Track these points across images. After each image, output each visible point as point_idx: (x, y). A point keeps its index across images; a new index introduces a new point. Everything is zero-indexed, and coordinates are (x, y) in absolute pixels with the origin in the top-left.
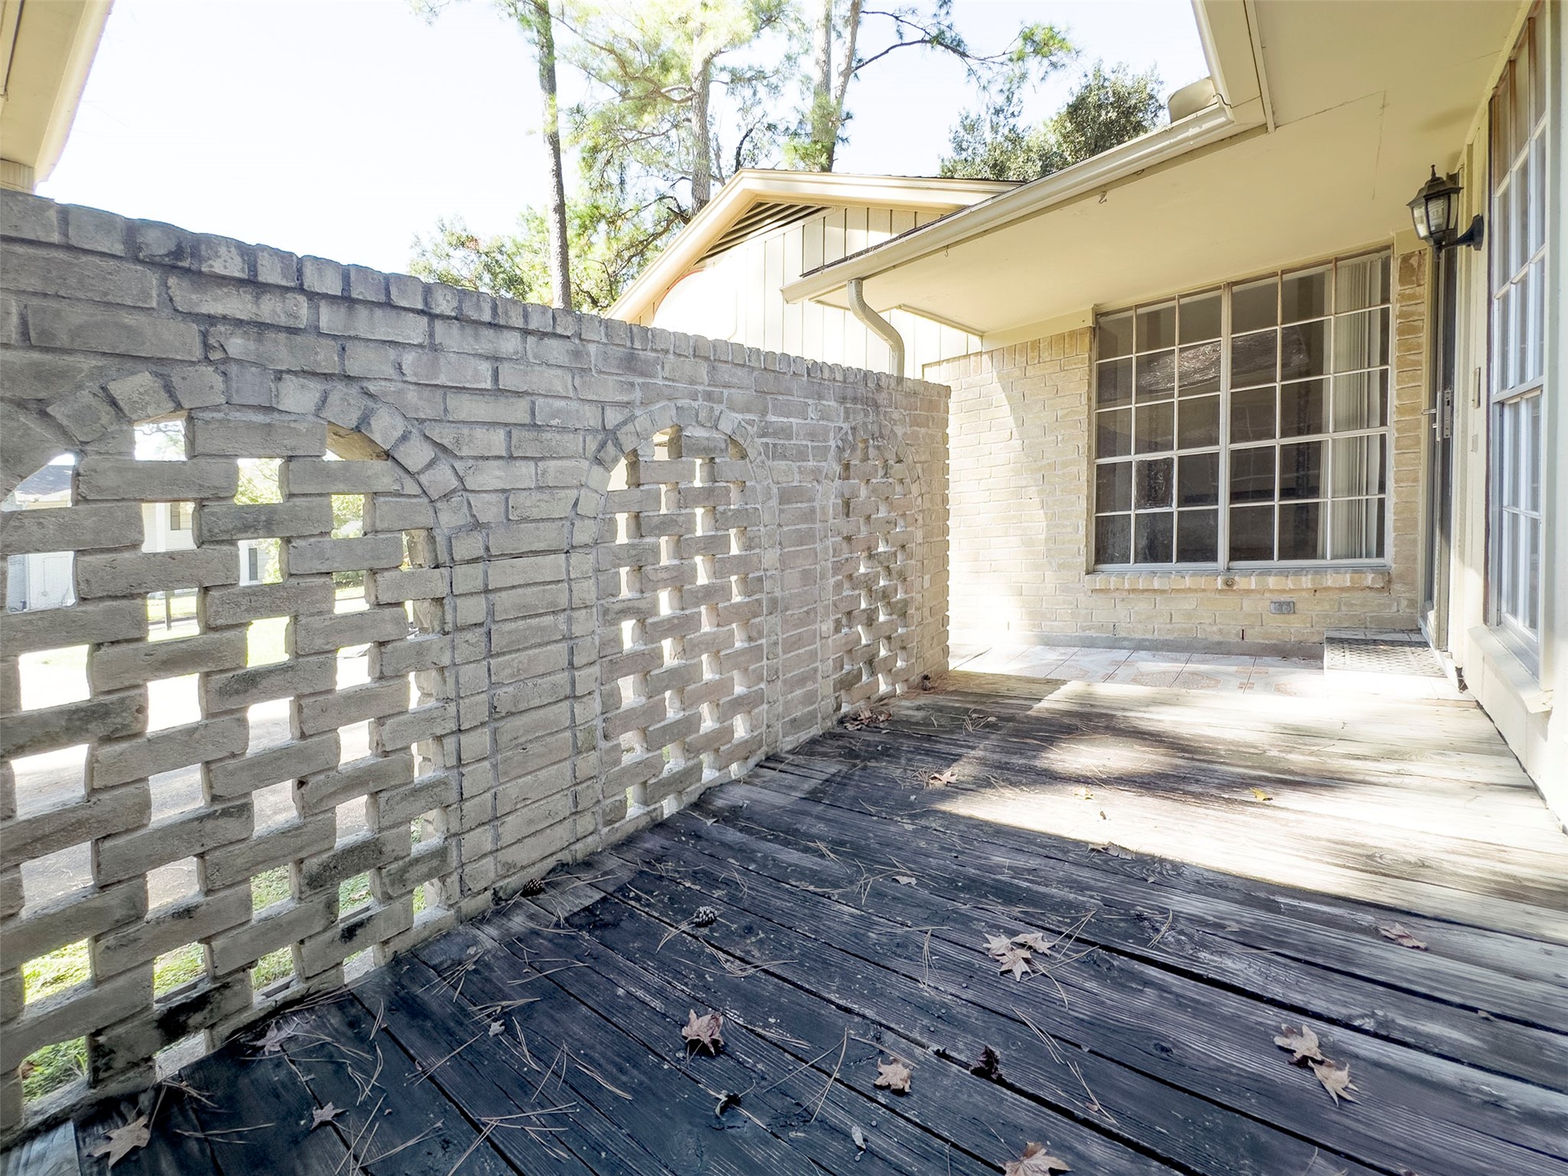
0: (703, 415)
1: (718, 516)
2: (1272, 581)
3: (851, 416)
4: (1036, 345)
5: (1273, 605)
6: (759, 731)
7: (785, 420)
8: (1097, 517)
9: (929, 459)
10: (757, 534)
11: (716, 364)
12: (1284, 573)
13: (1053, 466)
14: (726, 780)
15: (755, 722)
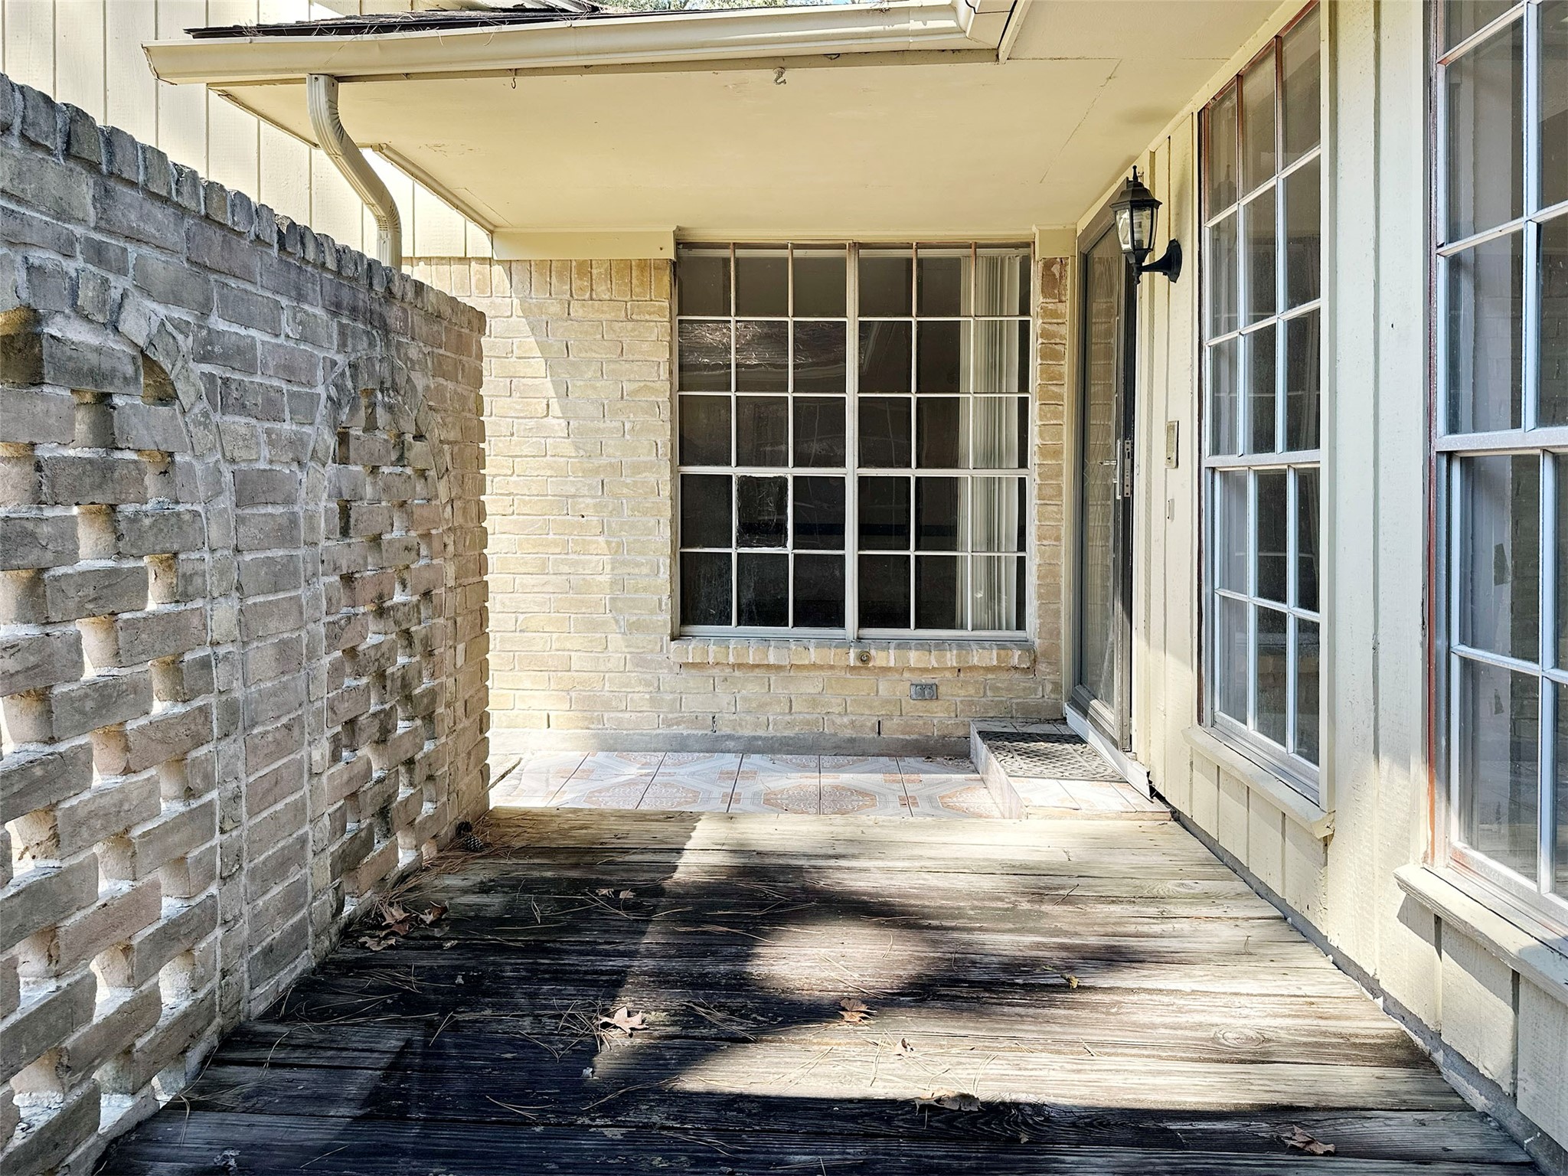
0: (87, 295)
1: (123, 526)
2: (914, 657)
3: (349, 342)
4: (585, 268)
5: (913, 688)
6: (209, 986)
7: (242, 332)
8: (682, 554)
9: (459, 438)
10: (199, 567)
11: (111, 183)
12: (923, 645)
13: (618, 468)
14: (150, 1110)
15: (200, 970)
